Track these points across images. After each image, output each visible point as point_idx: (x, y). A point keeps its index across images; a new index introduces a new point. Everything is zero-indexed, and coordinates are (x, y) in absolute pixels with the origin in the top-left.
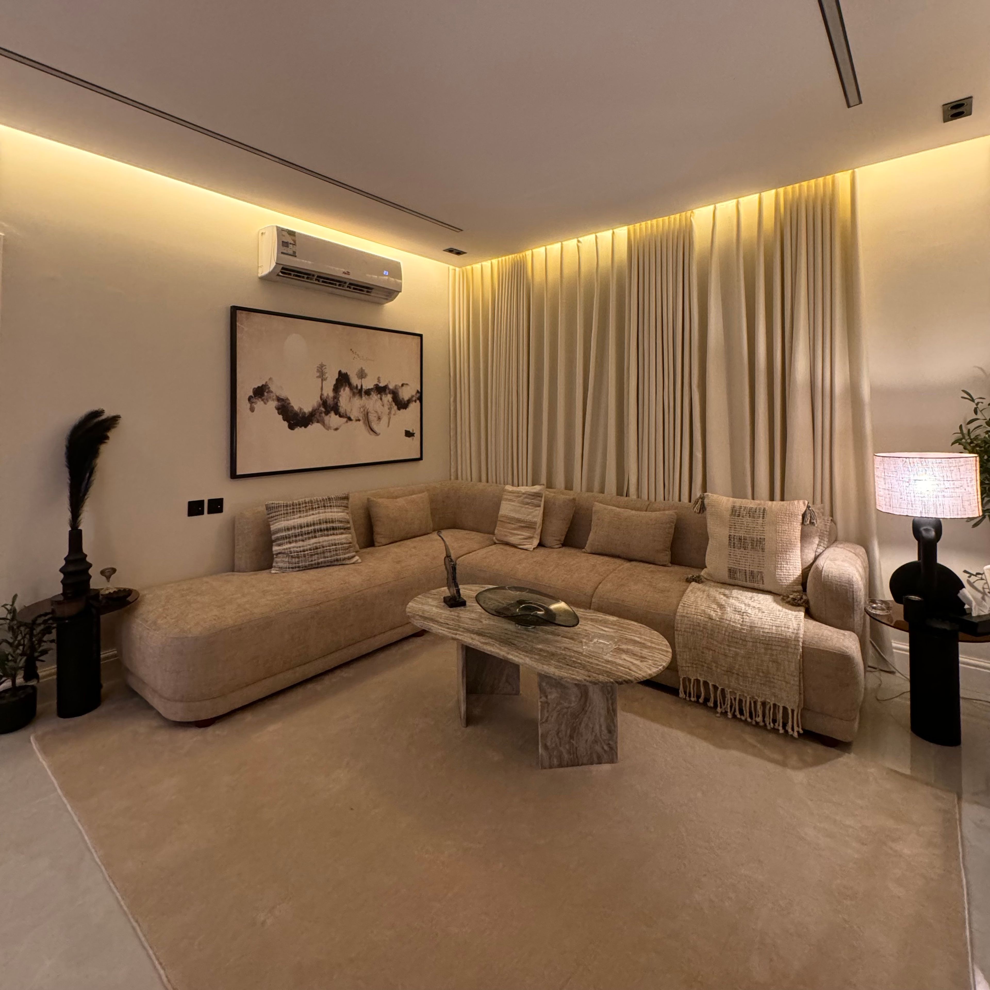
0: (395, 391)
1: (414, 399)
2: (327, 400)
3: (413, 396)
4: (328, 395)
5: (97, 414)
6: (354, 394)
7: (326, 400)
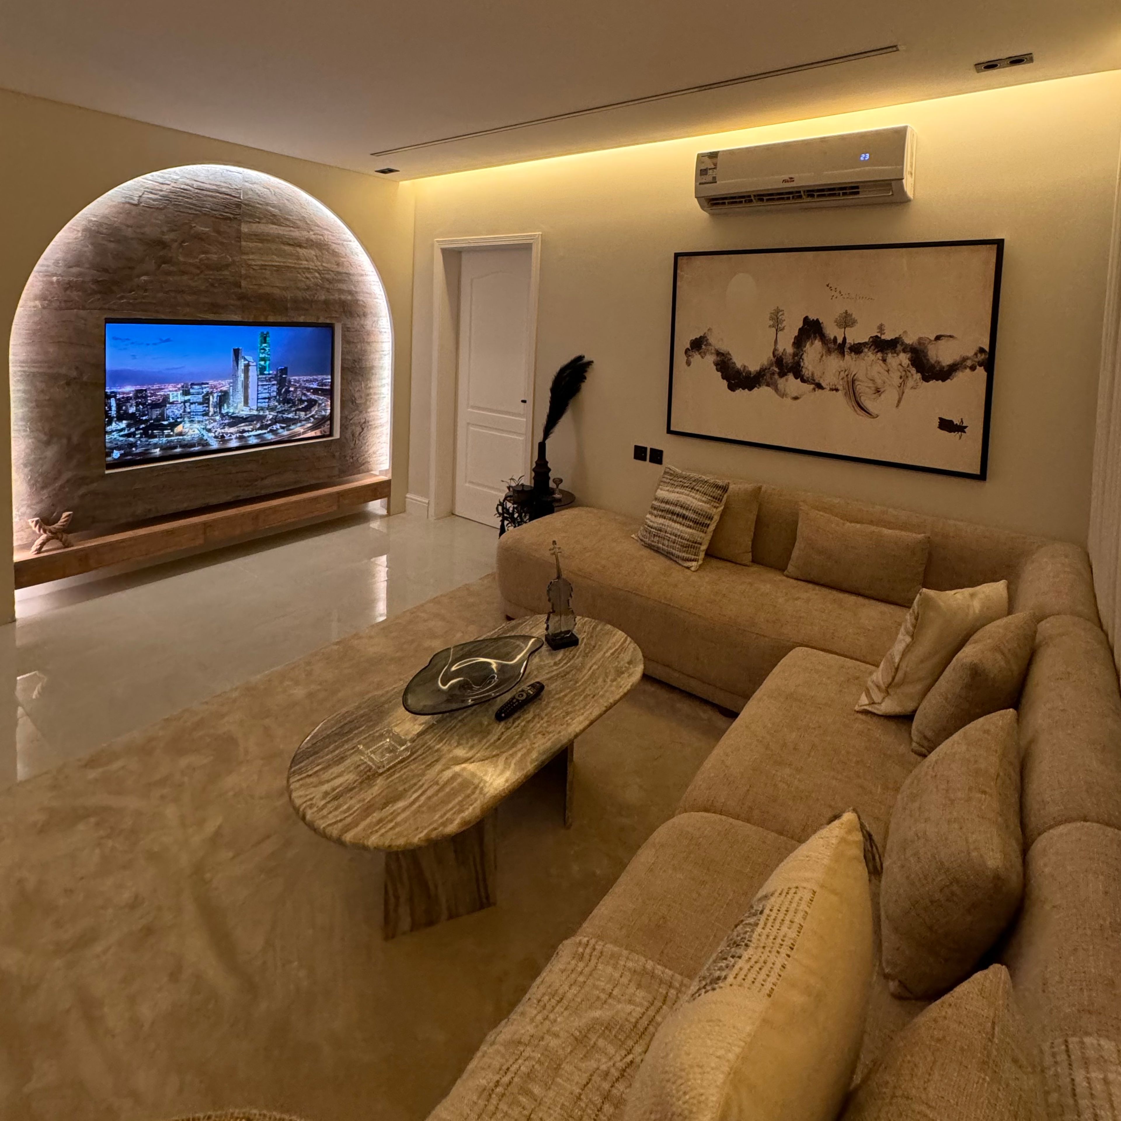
0: (918, 347)
1: (969, 363)
2: (784, 357)
3: (965, 359)
4: (784, 350)
5: (580, 358)
6: (829, 351)
7: (781, 357)
